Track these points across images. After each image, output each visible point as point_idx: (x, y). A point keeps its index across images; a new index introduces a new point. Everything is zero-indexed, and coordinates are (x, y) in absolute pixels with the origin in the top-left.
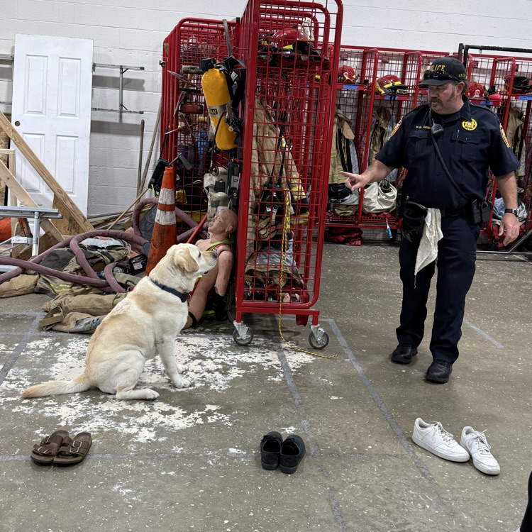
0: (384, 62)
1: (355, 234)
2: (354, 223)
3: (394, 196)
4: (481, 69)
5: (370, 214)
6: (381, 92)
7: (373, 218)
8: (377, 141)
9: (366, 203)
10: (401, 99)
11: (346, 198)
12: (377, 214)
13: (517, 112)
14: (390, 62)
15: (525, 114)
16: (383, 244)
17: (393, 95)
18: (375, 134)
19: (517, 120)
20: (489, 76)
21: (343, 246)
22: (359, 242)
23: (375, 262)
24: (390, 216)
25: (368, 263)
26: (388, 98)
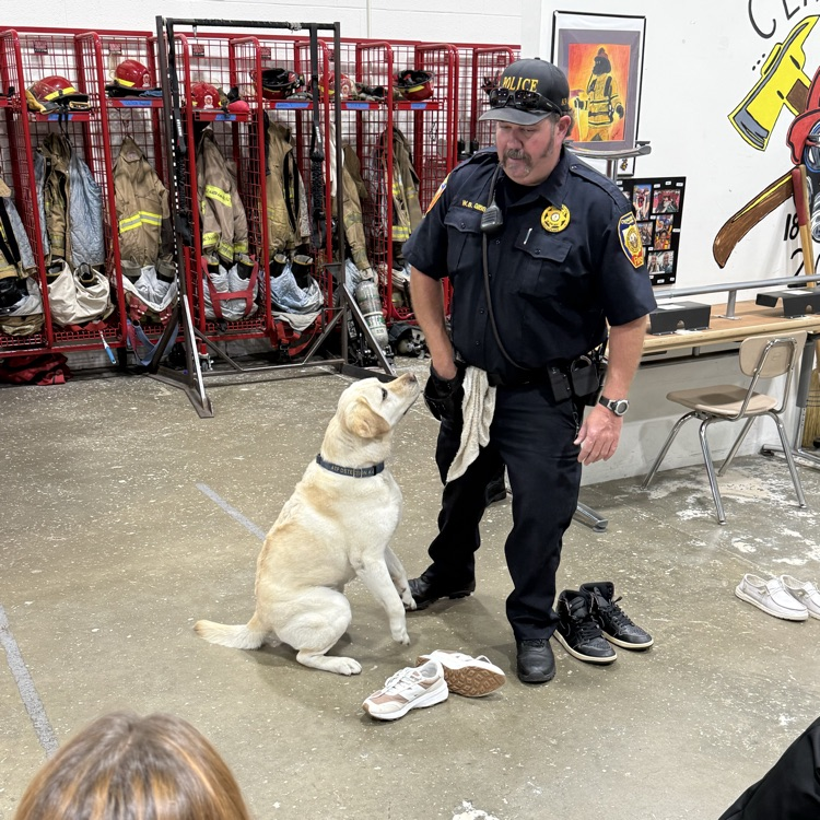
0: (40, 53)
1: (52, 365)
2: (42, 345)
3: (104, 292)
4: (210, 58)
5: (68, 327)
6: (39, 110)
7: (75, 333)
8: (55, 195)
9: (57, 309)
10: (82, 118)
11: (18, 304)
12: (82, 325)
13: (282, 129)
14: (50, 51)
15: (294, 131)
16: (105, 375)
17: (63, 113)
18: (48, 184)
19: (284, 143)
20: (227, 69)
21: (33, 388)
22: (61, 378)
23: (85, 413)
24: (105, 326)
25: (72, 416)
26: (55, 118)
